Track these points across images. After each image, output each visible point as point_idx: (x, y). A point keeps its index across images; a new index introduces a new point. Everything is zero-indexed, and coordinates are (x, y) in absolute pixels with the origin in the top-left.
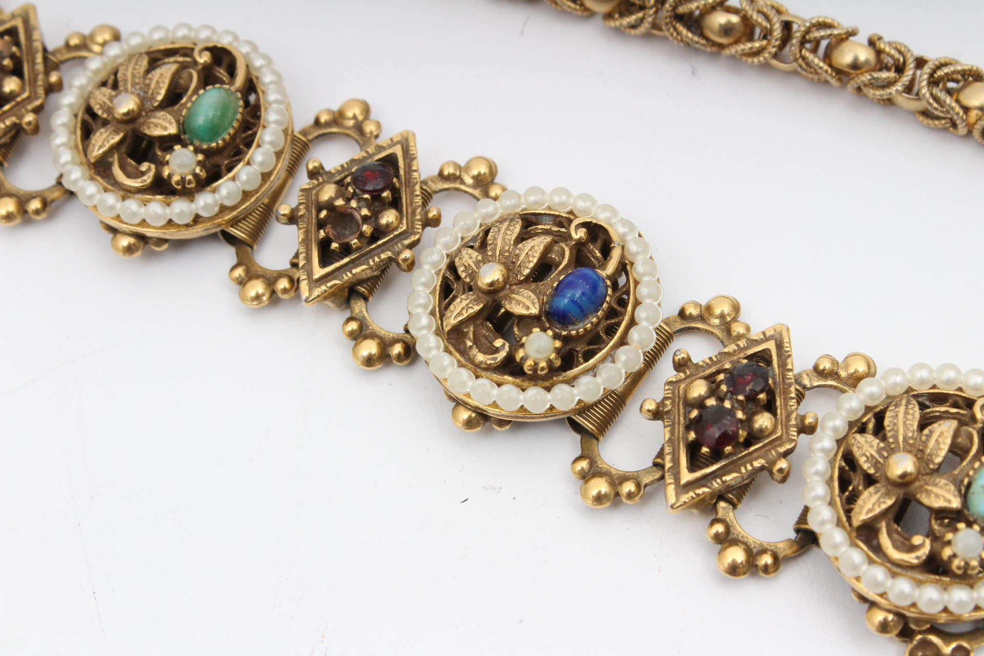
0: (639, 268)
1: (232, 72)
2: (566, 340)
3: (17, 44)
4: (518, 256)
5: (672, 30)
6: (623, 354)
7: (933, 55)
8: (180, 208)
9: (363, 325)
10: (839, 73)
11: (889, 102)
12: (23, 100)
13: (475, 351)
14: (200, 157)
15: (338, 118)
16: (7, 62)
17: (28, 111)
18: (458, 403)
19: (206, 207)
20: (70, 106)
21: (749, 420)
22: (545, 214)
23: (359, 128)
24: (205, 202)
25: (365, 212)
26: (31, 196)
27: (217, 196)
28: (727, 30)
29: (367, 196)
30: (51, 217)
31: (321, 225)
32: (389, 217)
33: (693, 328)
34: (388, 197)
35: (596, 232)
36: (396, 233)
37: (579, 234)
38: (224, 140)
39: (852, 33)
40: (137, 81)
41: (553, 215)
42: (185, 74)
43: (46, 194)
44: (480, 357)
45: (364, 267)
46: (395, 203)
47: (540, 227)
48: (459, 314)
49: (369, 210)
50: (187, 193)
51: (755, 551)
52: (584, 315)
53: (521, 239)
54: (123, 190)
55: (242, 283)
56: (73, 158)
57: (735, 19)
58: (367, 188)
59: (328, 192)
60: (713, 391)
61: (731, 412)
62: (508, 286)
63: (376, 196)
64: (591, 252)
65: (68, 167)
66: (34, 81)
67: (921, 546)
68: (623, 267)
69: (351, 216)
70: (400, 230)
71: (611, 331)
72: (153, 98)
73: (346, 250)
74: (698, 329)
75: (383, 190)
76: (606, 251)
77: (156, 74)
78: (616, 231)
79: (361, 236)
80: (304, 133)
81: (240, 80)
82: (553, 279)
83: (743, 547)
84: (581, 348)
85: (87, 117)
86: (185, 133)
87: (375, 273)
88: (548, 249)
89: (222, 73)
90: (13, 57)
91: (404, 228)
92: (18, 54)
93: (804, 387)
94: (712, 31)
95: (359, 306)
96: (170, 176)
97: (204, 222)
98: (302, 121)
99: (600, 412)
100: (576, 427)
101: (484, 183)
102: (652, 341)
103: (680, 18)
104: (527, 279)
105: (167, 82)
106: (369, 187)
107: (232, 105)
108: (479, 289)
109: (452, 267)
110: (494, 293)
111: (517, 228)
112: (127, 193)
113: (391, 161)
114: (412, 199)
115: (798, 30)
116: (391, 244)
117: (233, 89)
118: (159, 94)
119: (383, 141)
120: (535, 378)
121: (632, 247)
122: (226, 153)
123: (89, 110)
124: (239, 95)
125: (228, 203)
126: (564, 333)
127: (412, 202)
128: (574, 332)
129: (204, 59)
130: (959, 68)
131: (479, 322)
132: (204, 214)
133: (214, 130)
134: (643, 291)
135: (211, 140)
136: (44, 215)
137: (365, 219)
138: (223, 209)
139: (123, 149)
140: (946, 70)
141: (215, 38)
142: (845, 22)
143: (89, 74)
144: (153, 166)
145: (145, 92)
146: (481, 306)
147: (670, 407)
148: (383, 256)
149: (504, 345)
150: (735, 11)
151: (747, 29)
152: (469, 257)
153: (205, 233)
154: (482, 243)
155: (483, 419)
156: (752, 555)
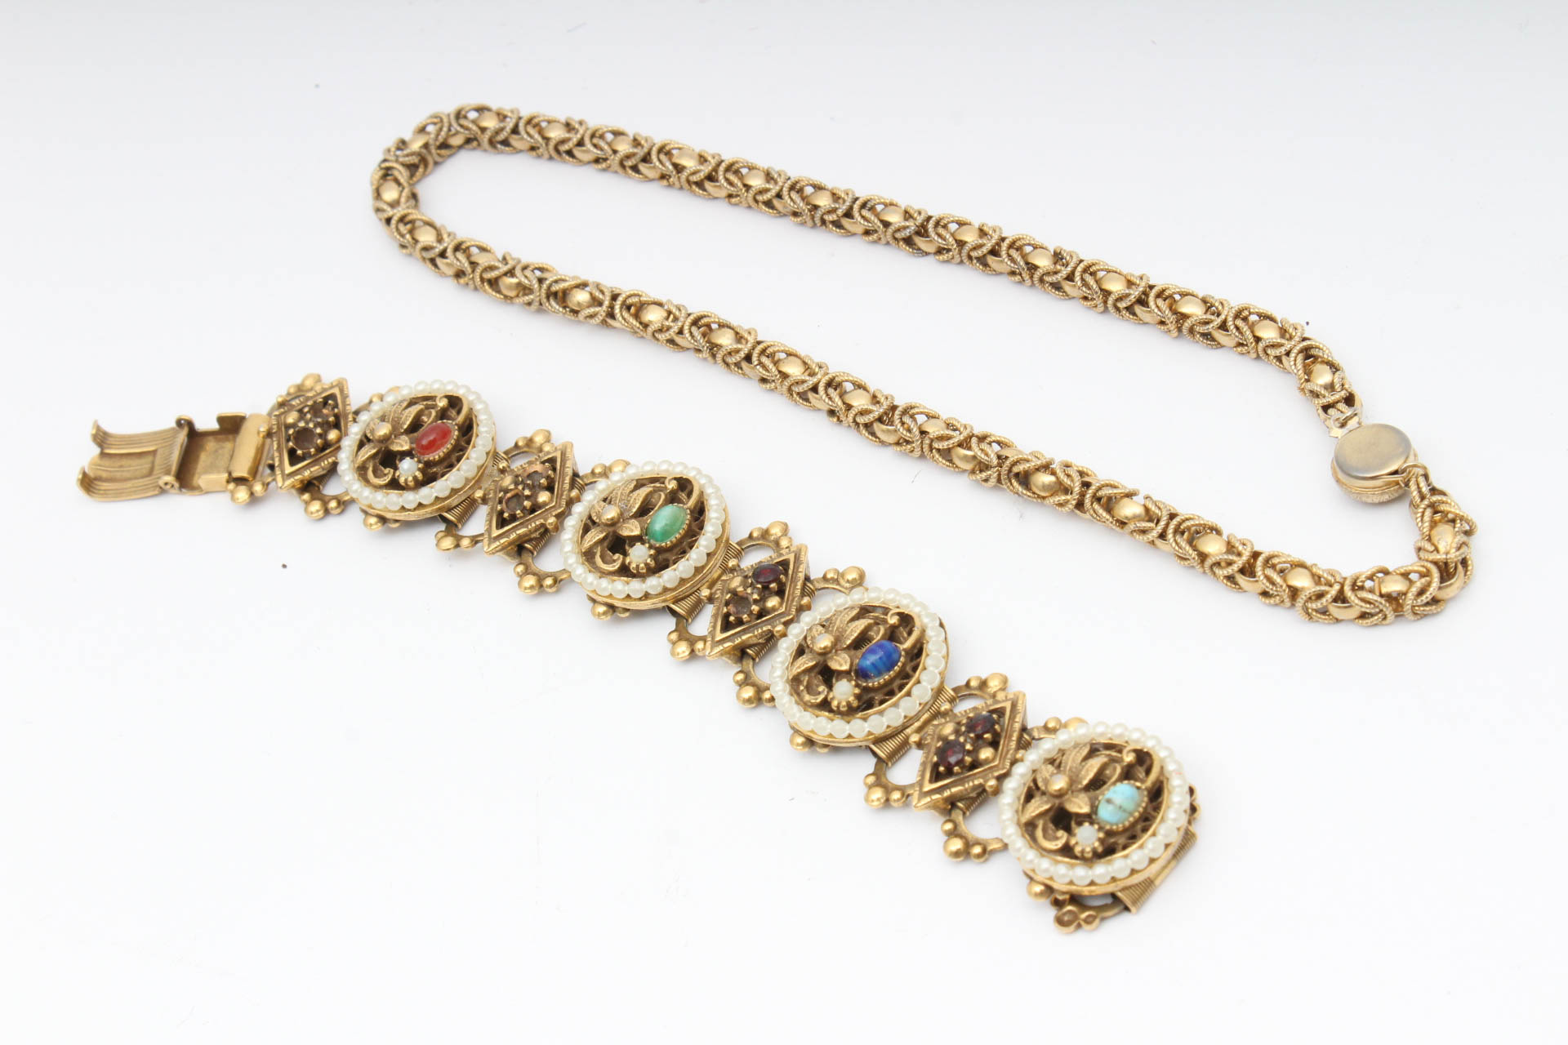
1: (689, 496)
2: (866, 690)
3: (554, 469)
4: (846, 631)
5: (1009, 484)
6: (906, 703)
7: (1187, 512)
8: (636, 587)
9: (748, 677)
10: (1116, 521)
12: (551, 507)
13: (805, 693)
14: (652, 552)
15: (765, 534)
16: (543, 481)
17: (552, 516)
18: (797, 732)
19: (652, 587)
20: (580, 513)
21: (975, 751)
22: (879, 607)
23: (776, 542)
24: (654, 584)
25: (756, 596)
26: (548, 575)
27: (661, 580)
29: (759, 586)
30: (558, 591)
31: (726, 604)
32: (772, 602)
33: (972, 694)
34: (774, 588)
35: (906, 620)
36: (776, 613)
37: (892, 620)
38: (671, 542)
39: (1135, 493)
40: (623, 498)
41: (884, 607)
42: (656, 496)
43: (558, 575)
44: (807, 697)
45: (751, 635)
46: (780, 593)
47: (872, 614)
48: (799, 667)
49: (759, 595)
50: (640, 576)
51: (971, 843)
52: (880, 674)
53: (853, 621)
54: (601, 572)
55: (675, 643)
56: (572, 548)
57: (1051, 479)
58: (759, 580)
59: (736, 581)
60: (957, 732)
61: (963, 745)
62: (834, 651)
63: (766, 588)
64: (901, 633)
65: (569, 554)
66: (559, 496)
67: (1061, 837)
68: (919, 644)
69: (747, 599)
70: (779, 612)
71: (901, 687)
72: (630, 510)
73: (740, 622)
74: (976, 695)
75: (770, 582)
76: (910, 633)
77: (636, 495)
78: (921, 620)
79: (751, 613)
80: (740, 543)
81: (692, 502)
82: (867, 649)
83: (964, 840)
84: (878, 697)
85: (589, 521)
86: (646, 535)
87: (760, 641)
88: (868, 628)
89: (681, 496)
90: (548, 477)
91: (783, 610)
92: (553, 476)
93: (1033, 739)
94: (1037, 487)
95: (748, 664)
96: (629, 563)
97: (651, 598)
99: (891, 743)
100: (872, 753)
101: (854, 585)
103: (1015, 475)
104: (849, 647)
105: (641, 499)
106: (762, 580)
107: (681, 519)
108: (815, 651)
109: (806, 639)
110: (824, 655)
111: (854, 614)
112: (604, 574)
113: (784, 564)
115: (1094, 487)
116: (772, 620)
117: (685, 507)
118: (634, 507)
120: (839, 713)
121: (931, 632)
122: (675, 551)
123: (590, 517)
124: (688, 511)
125: (669, 586)
126: (864, 684)
127: (793, 592)
128: (870, 684)
129: (673, 486)
130: (1202, 522)
131: (813, 675)
132: (651, 592)
133: (666, 533)
134: (931, 664)
135: (662, 541)
136: (554, 589)
137: (756, 602)
138: (666, 590)
139: (605, 544)
140: (1188, 523)
141: (685, 472)
142: (1129, 484)
143: (597, 492)
144: (621, 556)
145: (626, 506)
146: (814, 663)
147: (929, 741)
148: (765, 629)
149: (824, 690)
150: (1054, 472)
152: (818, 632)
153: (653, 607)
154: (828, 623)
155: (810, 742)
156: (968, 845)
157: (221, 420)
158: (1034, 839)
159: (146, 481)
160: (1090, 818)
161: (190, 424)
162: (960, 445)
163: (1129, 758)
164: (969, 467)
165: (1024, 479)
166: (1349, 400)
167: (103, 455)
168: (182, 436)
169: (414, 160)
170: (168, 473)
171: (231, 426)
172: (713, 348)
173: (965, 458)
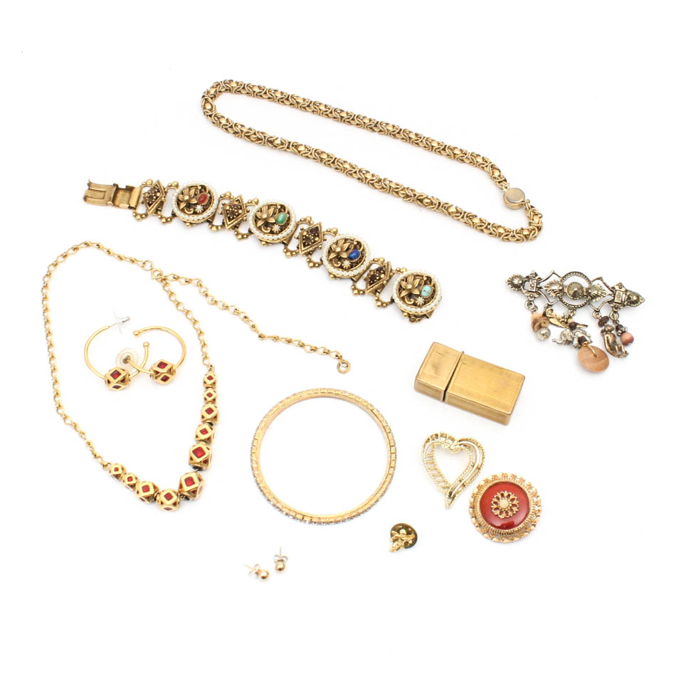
0: (366, 250)
1: (285, 210)
2: (352, 263)
4: (343, 246)
5: (415, 202)
6: (362, 266)
7: (468, 211)
8: (275, 237)
9: (310, 260)
10: (449, 213)
11: (458, 220)
14: (279, 227)
15: (305, 220)
18: (330, 273)
20: (252, 215)
21: (379, 276)
23: (309, 222)
24: (280, 236)
25: (312, 237)
26: (245, 234)
27: (282, 234)
28: (427, 203)
29: (313, 235)
31: (303, 239)
32: (317, 239)
33: (376, 263)
35: (359, 243)
36: (318, 242)
37: (355, 243)
38: (284, 224)
39: (452, 205)
40: (266, 211)
41: (351, 239)
42: (276, 210)
43: (248, 234)
44: (335, 265)
45: (311, 248)
46: (318, 236)
47: (348, 241)
48: (332, 257)
50: (277, 234)
52: (355, 258)
53: (344, 243)
55: (286, 252)
56: (253, 226)
57: (429, 201)
58: (313, 233)
59: (305, 234)
62: (341, 252)
63: (315, 234)
64: (358, 247)
65: (253, 228)
67: (412, 301)
68: (363, 250)
69: (310, 238)
71: (360, 262)
73: (308, 245)
76: (360, 247)
77: (270, 210)
78: (362, 243)
79: (311, 242)
80: (299, 222)
82: (350, 251)
83: (381, 302)
84: (354, 264)
85: (256, 218)
86: (276, 222)
87: (313, 250)
88: (349, 245)
89: (283, 210)
91: (320, 241)
95: (309, 256)
97: (278, 240)
98: (298, 220)
99: (357, 277)
100: (352, 280)
101: (335, 233)
102: (368, 264)
103: (418, 200)
104: (345, 251)
105: (272, 211)
107: (285, 217)
108: (336, 252)
109: (331, 248)
110: (338, 254)
111: (344, 241)
112: (264, 233)
113: (317, 228)
114: (321, 235)
115: (442, 204)
116: (317, 244)
117: (285, 213)
118: (271, 214)
119: (315, 223)
120: (345, 269)
121: (366, 246)
122: (284, 226)
124: (286, 215)
125: (285, 236)
126: (351, 261)
128: (353, 261)
129: (279, 207)
130: (472, 214)
131: (335, 258)
132: (278, 238)
133: (282, 221)
134: (367, 255)
135: (281, 224)
137: (312, 239)
138: (282, 237)
139: (264, 225)
140: (470, 214)
141: (281, 203)
142: (450, 203)
143: (255, 209)
144: (270, 228)
145: (268, 213)
146: (336, 255)
148: (315, 246)
149: (340, 263)
150: (430, 199)
151: (432, 203)
152: (334, 246)
153: (279, 242)
154: (337, 243)
155: (335, 277)
156: (382, 304)
157: (127, 186)
158: (405, 302)
159: (102, 200)
160: (419, 295)
161: (117, 186)
162: (402, 190)
163: (425, 279)
164: (403, 196)
165: (421, 201)
166: (505, 180)
167: (89, 189)
168: (114, 189)
169: (212, 96)
170: (110, 200)
171: (130, 189)
172: (322, 160)
173: (403, 194)
